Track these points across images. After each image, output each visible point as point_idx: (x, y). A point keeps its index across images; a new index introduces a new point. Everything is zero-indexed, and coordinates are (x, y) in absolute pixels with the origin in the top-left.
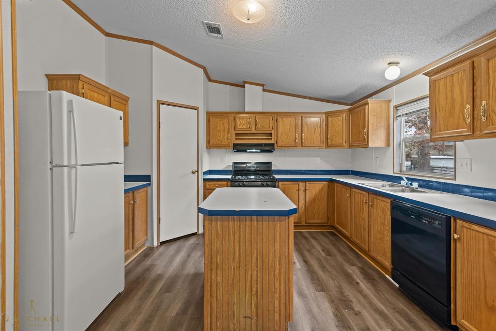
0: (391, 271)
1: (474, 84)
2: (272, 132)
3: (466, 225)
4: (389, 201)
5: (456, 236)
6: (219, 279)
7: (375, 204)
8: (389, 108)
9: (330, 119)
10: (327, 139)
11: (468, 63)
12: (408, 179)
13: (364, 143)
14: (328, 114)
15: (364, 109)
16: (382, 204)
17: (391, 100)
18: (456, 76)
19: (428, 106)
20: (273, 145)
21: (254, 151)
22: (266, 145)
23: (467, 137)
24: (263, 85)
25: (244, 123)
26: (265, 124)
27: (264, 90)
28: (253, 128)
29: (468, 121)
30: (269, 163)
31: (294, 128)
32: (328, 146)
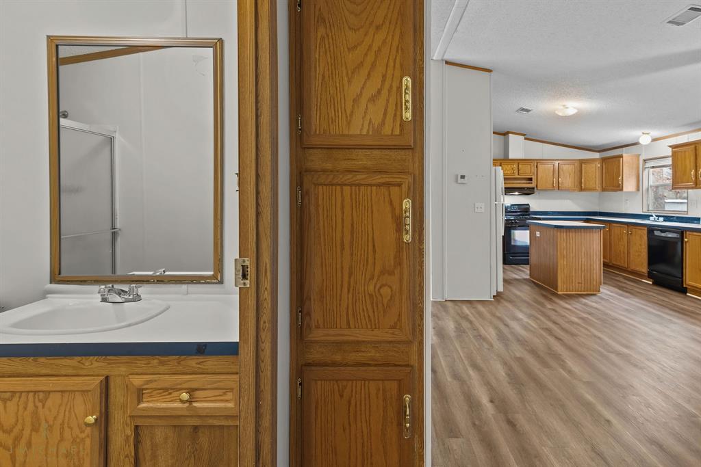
0: (647, 275)
1: (696, 159)
2: (533, 177)
3: (691, 233)
4: (646, 229)
5: (686, 240)
6: (565, 263)
7: (634, 233)
8: (638, 160)
9: (583, 165)
10: (581, 183)
11: (693, 146)
12: (657, 216)
13: (619, 188)
14: (582, 162)
15: (619, 161)
16: (639, 232)
17: (640, 155)
18: (687, 153)
19: (671, 163)
20: (533, 188)
21: (517, 193)
22: (528, 188)
23: (692, 188)
24: (524, 135)
25: (508, 169)
26: (527, 171)
27: (525, 139)
28: (517, 173)
29: (694, 179)
30: (528, 205)
31: (552, 174)
32: (581, 189)
